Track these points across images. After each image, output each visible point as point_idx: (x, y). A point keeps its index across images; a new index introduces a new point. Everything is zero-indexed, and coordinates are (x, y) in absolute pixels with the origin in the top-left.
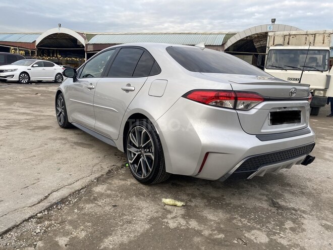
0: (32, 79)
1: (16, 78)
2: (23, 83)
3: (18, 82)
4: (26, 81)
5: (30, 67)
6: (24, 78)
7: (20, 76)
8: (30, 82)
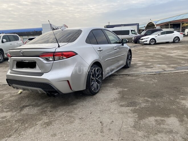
0: (157, 42)
1: (148, 42)
2: (152, 44)
3: (150, 44)
4: (154, 43)
5: (157, 36)
6: (152, 42)
7: (150, 41)
8: (156, 44)
